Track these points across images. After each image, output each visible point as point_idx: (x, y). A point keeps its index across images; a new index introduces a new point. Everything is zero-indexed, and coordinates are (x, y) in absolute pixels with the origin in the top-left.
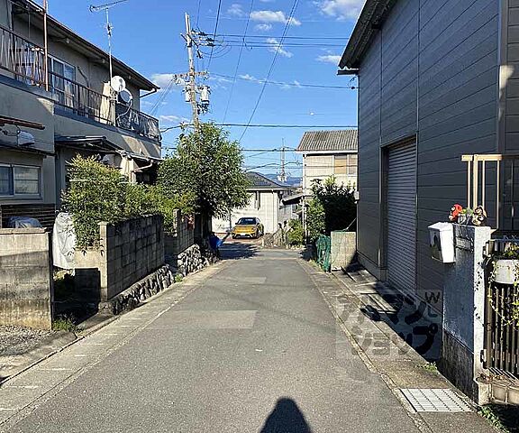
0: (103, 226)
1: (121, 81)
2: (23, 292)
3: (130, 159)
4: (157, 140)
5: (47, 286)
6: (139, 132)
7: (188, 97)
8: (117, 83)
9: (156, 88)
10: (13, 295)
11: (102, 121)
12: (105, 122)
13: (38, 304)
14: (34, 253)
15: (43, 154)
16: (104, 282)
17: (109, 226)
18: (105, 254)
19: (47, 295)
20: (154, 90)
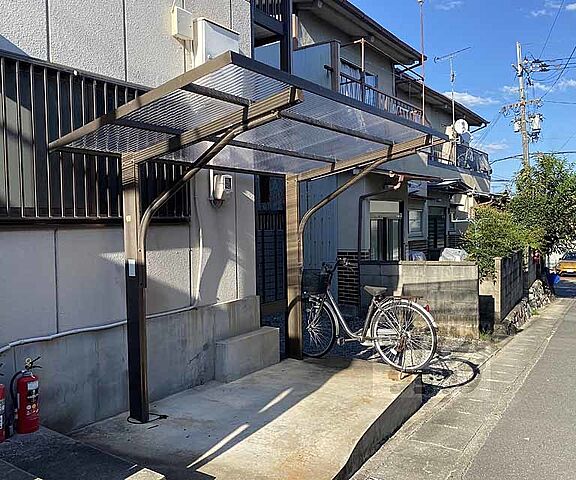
0: (498, 261)
1: (463, 124)
2: (457, 310)
3: (470, 196)
4: (487, 173)
5: (476, 306)
6: (472, 168)
7: (517, 127)
8: (460, 126)
9: (486, 123)
10: (449, 310)
11: (443, 162)
12: (447, 163)
13: (468, 319)
14: (465, 281)
15: (423, 199)
16: (497, 308)
17: (504, 261)
18: (499, 284)
19: (476, 313)
20: (483, 125)
